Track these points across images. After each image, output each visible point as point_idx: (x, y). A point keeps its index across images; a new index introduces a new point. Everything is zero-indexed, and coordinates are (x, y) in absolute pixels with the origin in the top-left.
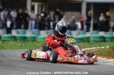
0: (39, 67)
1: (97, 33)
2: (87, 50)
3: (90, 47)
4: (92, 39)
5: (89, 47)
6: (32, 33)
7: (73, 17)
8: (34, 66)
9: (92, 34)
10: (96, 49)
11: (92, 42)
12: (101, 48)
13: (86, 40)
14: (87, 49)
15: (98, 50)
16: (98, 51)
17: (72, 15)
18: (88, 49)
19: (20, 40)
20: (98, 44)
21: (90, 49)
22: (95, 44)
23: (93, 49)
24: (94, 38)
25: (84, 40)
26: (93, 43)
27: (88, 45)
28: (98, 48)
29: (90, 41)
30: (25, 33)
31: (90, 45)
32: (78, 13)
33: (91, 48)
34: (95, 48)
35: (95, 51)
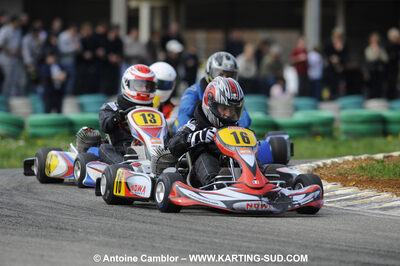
0: (155, 227)
1: (361, 106)
2: (325, 165)
3: (334, 157)
4: (342, 127)
5: (329, 157)
7: (275, 50)
8: (137, 225)
9: (343, 108)
10: (355, 160)
11: (343, 137)
12: (372, 159)
13: (321, 129)
14: (325, 161)
15: (364, 165)
16: (362, 168)
18: (329, 161)
20: (362, 143)
21: (333, 163)
22: (354, 144)
23: (345, 162)
24: (350, 121)
25: (315, 129)
26: (346, 141)
27: (329, 149)
28: (363, 157)
29: (336, 134)
31: (335, 147)
33: (336, 160)
34: (350, 158)
35: (353, 169)
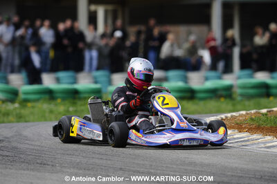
0: (109, 162)
1: (251, 76)
2: (226, 117)
4: (239, 91)
5: (230, 112)
6: (92, 81)
7: (192, 38)
8: (97, 161)
9: (239, 78)
10: (247, 114)
11: (239, 98)
12: (259, 113)
13: (224, 93)
14: (226, 115)
15: (253, 117)
16: (252, 119)
17: (189, 33)
18: (229, 115)
19: (64, 99)
20: (252, 102)
21: (232, 116)
22: (247, 103)
23: (241, 116)
24: (244, 87)
25: (219, 93)
26: (242, 100)
27: (230, 107)
28: (253, 112)
29: (234, 96)
30: (75, 82)
31: (234, 105)
32: (204, 29)
33: (234, 114)
34: (244, 112)
35: (245, 120)
